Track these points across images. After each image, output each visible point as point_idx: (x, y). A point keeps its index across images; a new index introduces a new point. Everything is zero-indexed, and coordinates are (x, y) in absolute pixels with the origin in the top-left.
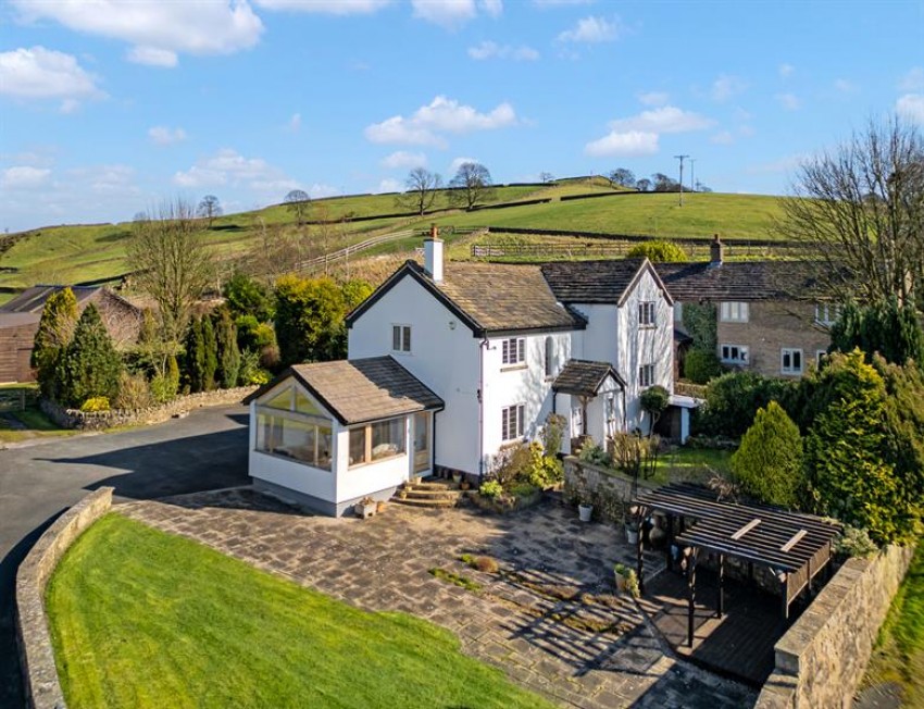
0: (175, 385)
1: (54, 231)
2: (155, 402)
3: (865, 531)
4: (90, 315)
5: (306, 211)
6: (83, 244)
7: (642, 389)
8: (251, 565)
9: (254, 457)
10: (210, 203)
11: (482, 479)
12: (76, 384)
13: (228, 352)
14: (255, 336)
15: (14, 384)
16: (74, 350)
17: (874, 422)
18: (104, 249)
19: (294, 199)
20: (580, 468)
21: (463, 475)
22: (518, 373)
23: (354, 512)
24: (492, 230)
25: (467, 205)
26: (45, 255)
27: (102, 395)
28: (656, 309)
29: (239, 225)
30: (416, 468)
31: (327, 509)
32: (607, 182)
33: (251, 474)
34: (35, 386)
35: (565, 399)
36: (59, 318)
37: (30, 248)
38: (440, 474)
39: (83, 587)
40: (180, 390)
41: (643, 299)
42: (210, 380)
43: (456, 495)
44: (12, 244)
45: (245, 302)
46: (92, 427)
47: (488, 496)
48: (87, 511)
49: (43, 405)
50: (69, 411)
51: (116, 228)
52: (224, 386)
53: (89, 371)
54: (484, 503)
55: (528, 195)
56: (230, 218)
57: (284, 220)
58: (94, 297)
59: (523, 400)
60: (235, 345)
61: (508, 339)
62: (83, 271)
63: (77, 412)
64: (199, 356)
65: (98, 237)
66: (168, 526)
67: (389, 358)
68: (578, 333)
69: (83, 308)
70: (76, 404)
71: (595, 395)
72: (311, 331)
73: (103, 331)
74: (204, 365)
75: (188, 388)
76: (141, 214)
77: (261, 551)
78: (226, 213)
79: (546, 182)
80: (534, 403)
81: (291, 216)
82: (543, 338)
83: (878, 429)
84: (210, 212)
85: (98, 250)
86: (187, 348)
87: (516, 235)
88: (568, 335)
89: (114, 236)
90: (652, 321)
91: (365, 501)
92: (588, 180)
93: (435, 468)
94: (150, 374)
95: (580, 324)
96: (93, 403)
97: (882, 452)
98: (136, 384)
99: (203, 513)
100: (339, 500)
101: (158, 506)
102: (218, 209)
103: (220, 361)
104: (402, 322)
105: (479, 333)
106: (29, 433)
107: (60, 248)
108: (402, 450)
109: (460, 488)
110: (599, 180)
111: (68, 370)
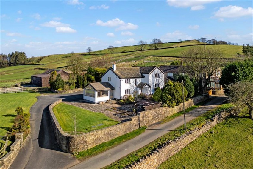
0: (74, 87)
1: (52, 56)
2: (70, 89)
3: (167, 104)
4: (59, 75)
5: (113, 50)
6: (59, 59)
7: (155, 87)
8: (80, 108)
9: (84, 96)
10: (89, 49)
11: (120, 99)
12: (56, 86)
13: (85, 82)
14: (91, 79)
15: (45, 87)
16: (56, 81)
17: (170, 90)
18: (64, 60)
19: (110, 48)
20: (136, 98)
21: (118, 99)
22: (129, 84)
23: (98, 103)
24: (153, 56)
25: (155, 48)
26: (50, 61)
27: (61, 88)
28: (159, 74)
29: (97, 54)
30: (110, 98)
31: (94, 103)
32: (197, 41)
33: (84, 99)
34: (49, 87)
35: (138, 89)
36: (54, 76)
37: (47, 60)
39: (57, 109)
40: (75, 88)
41: (156, 73)
42: (81, 86)
43: (116, 102)
44: (42, 59)
45: (91, 72)
46: (59, 93)
47: (121, 102)
48: (58, 102)
49: (51, 90)
50: (55, 91)
51: (66, 55)
53: (59, 84)
54: (120, 103)
55: (173, 45)
56: (94, 52)
57: (108, 52)
58: (60, 72)
59: (130, 89)
60: (86, 80)
61: (126, 79)
62: (59, 65)
63: (57, 91)
64: (79, 82)
65: (62, 57)
66: (70, 104)
67: (107, 82)
68: (143, 78)
69: (58, 74)
70: (57, 89)
71: (143, 88)
73: (61, 78)
74: (80, 84)
75: (77, 88)
77: (82, 107)
78: (93, 51)
79: (180, 41)
80: (132, 89)
81: (110, 51)
82: (135, 79)
83: (170, 91)
84: (89, 51)
85: (62, 60)
86: (77, 81)
87: (159, 57)
88: (141, 79)
89: (66, 57)
90: (158, 76)
91: (100, 102)
92: (192, 41)
93: (114, 98)
94: (70, 85)
95: (143, 77)
96: (60, 89)
97: (170, 94)
98: (67, 86)
99: (75, 103)
100: (96, 101)
101: (69, 102)
102: (91, 50)
103: (83, 83)
104: (109, 77)
105: (120, 78)
106: (49, 94)
107: (53, 60)
108: (108, 95)
109: (117, 101)
110: (195, 41)
111: (55, 84)
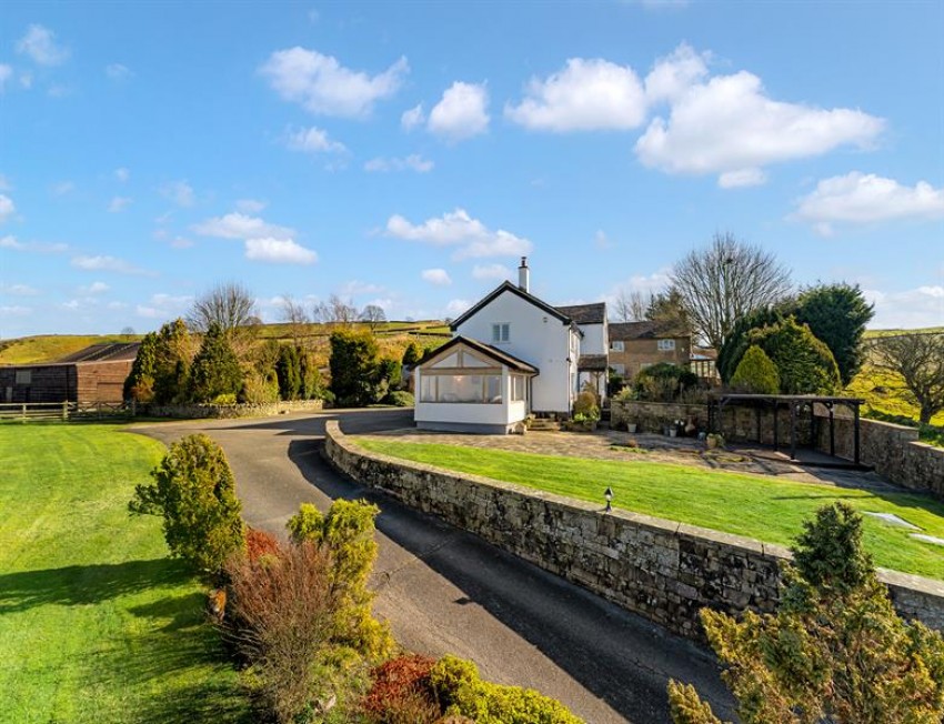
0: (276, 393)
12: (209, 382)
23: (511, 432)
27: (231, 392)
31: (498, 430)
33: (416, 419)
35: (585, 376)
38: (540, 415)
40: (279, 397)
42: (295, 393)
46: (225, 416)
47: (580, 422)
50: (201, 404)
52: (303, 398)
53: (219, 373)
54: (576, 428)
63: (211, 405)
64: (290, 374)
71: (604, 371)
72: (362, 362)
74: (293, 381)
75: (283, 396)
76: (128, 329)
93: (533, 412)
96: (224, 398)
100: (509, 421)
104: (501, 321)
105: (569, 322)
108: (522, 398)
109: (557, 420)
